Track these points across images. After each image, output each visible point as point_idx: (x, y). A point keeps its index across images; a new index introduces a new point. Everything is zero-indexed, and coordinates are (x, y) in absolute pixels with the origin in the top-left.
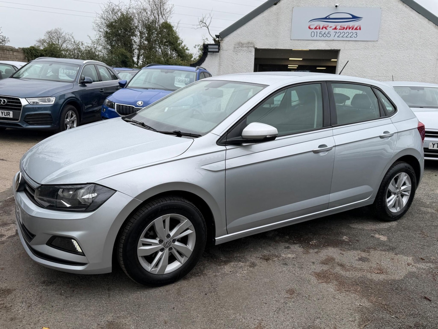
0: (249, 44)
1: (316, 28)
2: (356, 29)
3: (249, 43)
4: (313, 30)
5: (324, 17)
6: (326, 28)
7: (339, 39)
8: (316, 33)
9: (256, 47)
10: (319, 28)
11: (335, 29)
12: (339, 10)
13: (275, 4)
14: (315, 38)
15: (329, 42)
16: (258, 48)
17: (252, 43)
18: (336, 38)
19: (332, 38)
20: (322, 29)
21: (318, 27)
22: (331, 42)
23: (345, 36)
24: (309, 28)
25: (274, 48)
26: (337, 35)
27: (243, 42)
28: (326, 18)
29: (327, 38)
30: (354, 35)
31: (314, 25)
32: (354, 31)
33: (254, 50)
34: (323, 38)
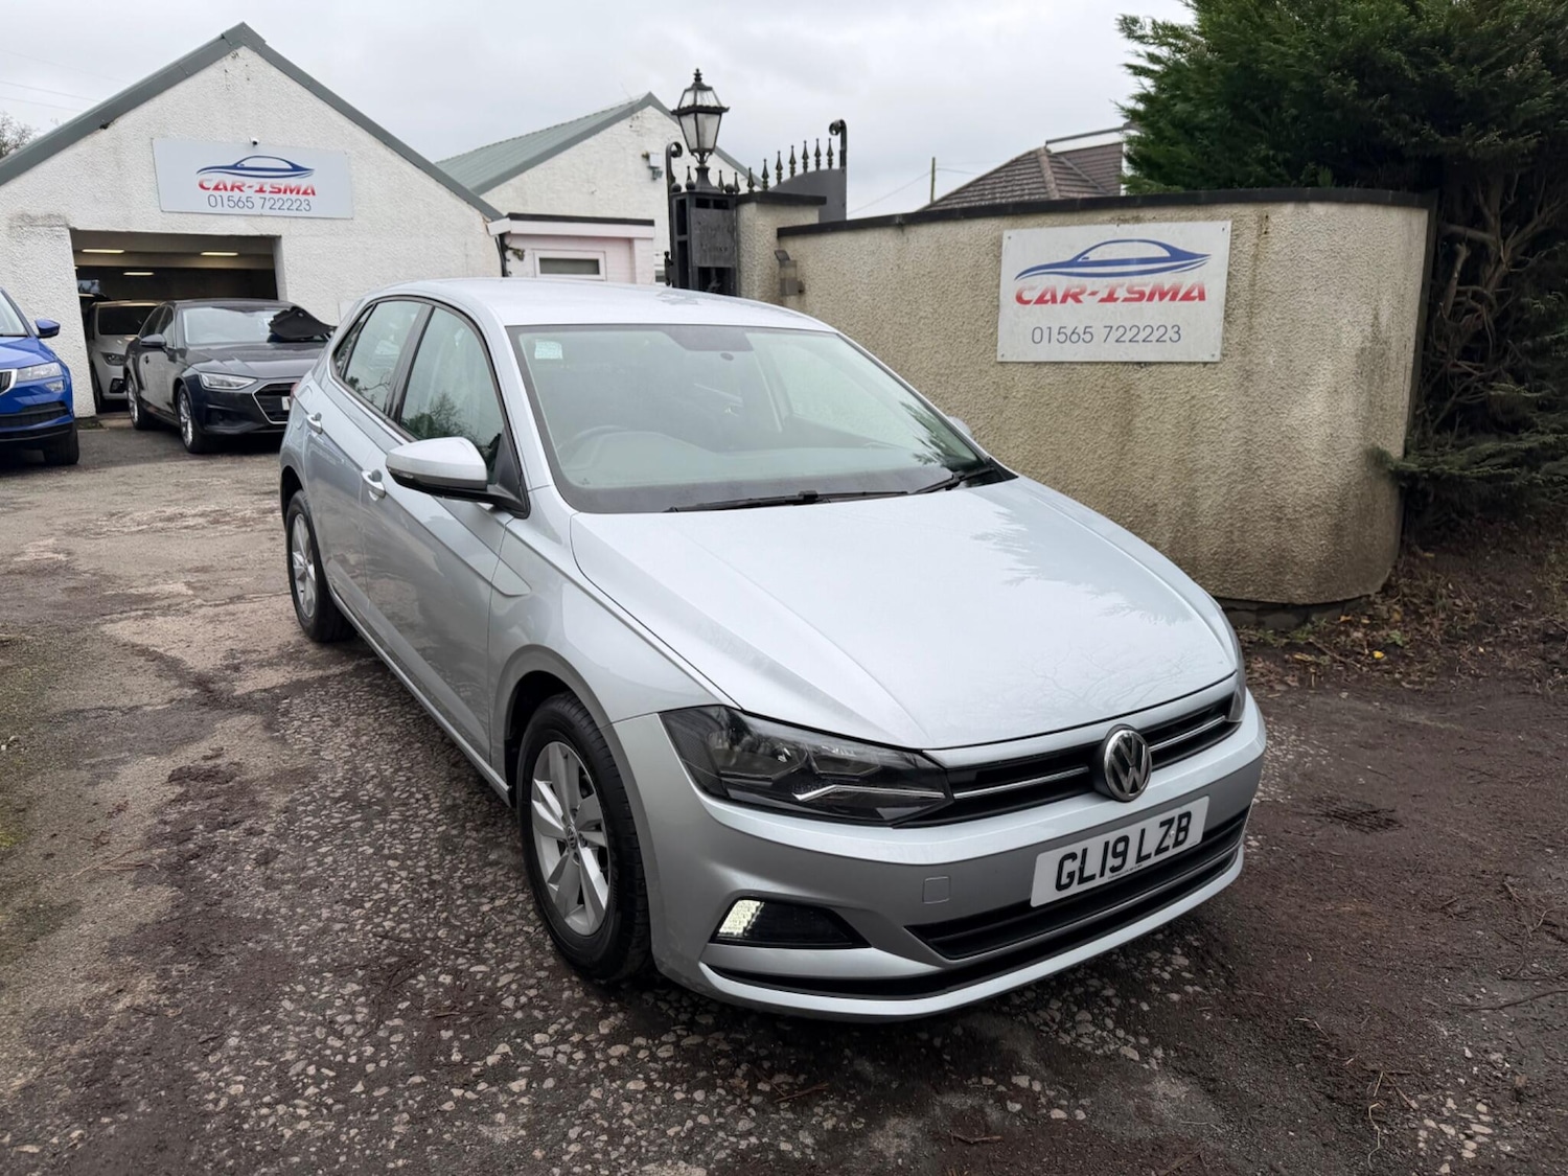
0: (51, 220)
1: (216, 188)
2: (305, 193)
3: (50, 216)
4: (211, 192)
5: (231, 163)
6: (239, 188)
7: (273, 213)
8: (219, 199)
9: (72, 225)
10: (226, 189)
11: (261, 190)
12: (260, 150)
13: (105, 127)
14: (219, 209)
15: (253, 219)
16: (80, 227)
17: (59, 217)
18: (266, 211)
19: (257, 210)
20: (232, 189)
21: (221, 187)
22: (258, 219)
23: (285, 207)
24: (202, 186)
25: (124, 230)
26: (268, 204)
27: (32, 213)
28: (235, 167)
29: (246, 211)
30: (304, 205)
31: (210, 180)
32: (302, 197)
33: (68, 233)
34: (236, 210)
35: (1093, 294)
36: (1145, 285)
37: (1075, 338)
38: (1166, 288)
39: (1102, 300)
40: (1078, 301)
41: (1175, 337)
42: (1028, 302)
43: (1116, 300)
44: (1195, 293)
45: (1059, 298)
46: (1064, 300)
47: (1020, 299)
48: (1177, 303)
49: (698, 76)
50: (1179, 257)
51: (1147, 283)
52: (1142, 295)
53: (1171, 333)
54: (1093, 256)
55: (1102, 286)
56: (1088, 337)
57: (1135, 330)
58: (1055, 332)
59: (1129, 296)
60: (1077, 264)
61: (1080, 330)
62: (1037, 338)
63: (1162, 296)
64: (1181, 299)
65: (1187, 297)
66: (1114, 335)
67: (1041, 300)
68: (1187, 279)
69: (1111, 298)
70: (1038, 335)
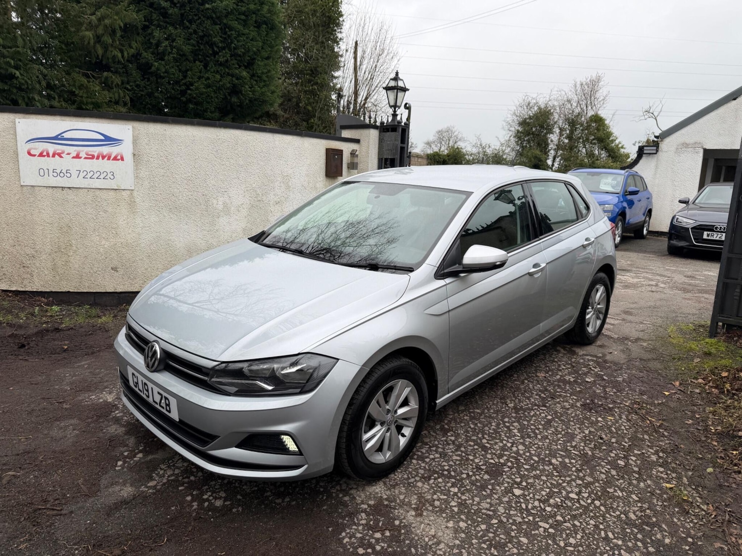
3: (695, 143)
9: (704, 147)
27: (687, 142)
35: (68, 154)
36: (95, 152)
37: (62, 175)
38: (105, 154)
39: (73, 157)
40: (61, 157)
41: (112, 177)
42: (34, 155)
43: (81, 158)
44: (119, 157)
45: (51, 155)
46: (54, 156)
47: (29, 153)
48: (111, 161)
49: (397, 73)
50: (109, 140)
51: (96, 151)
52: (93, 157)
53: (110, 175)
54: (66, 135)
55: (73, 151)
56: (68, 175)
57: (92, 173)
58: (51, 172)
59: (86, 156)
60: (57, 139)
61: (64, 171)
62: (42, 174)
63: (103, 157)
64: (113, 160)
65: (115, 159)
66: (82, 175)
67: (41, 155)
68: (114, 150)
69: (77, 157)
70: (42, 172)
